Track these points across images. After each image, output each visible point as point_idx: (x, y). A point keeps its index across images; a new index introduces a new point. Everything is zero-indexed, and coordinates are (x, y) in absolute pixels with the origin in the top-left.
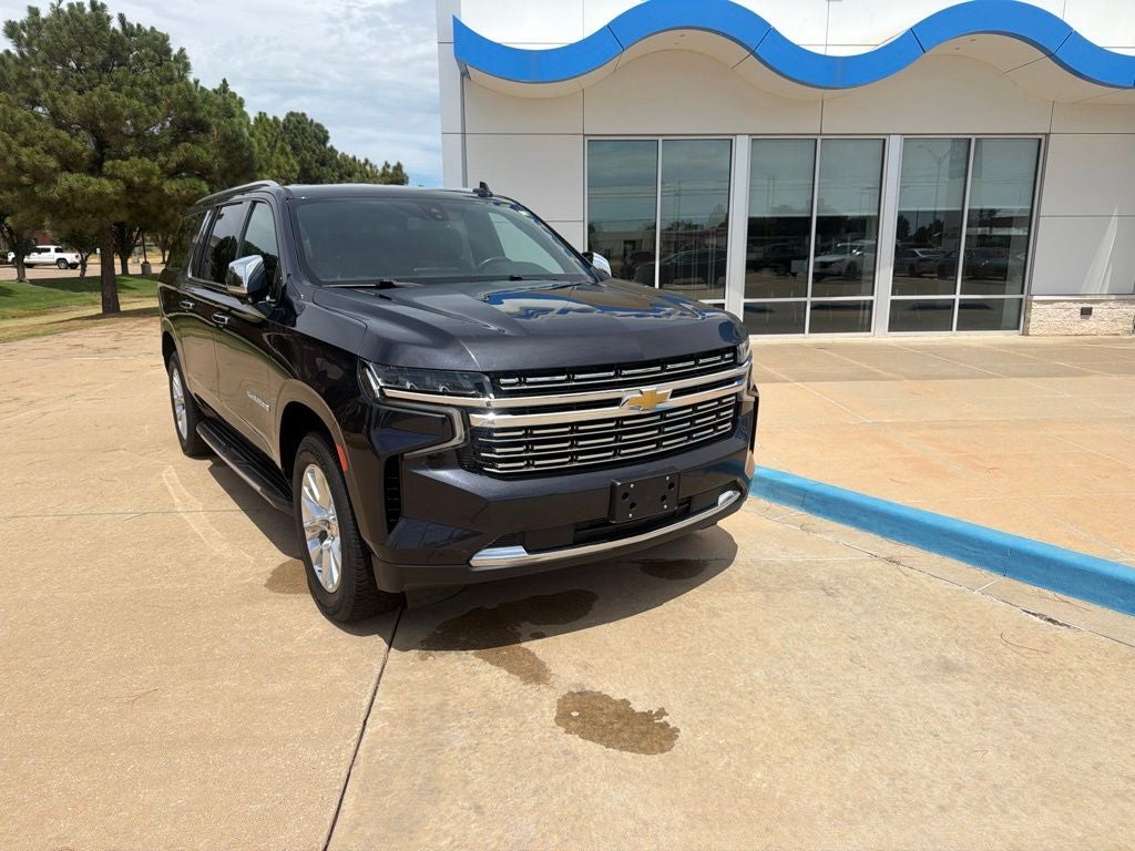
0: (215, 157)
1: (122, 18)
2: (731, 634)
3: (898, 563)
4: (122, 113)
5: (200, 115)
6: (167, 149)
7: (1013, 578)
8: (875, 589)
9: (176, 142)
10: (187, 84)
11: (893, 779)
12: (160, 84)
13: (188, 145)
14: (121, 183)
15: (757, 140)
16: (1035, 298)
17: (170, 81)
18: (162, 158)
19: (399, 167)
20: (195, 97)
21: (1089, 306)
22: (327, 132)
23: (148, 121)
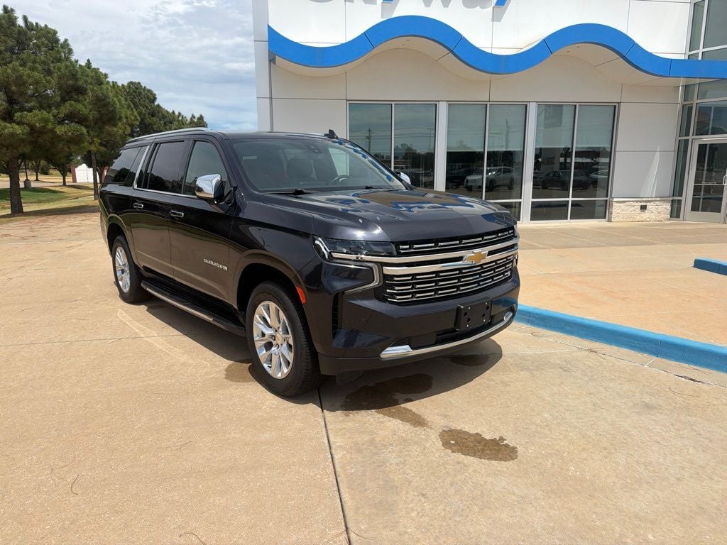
0: (90, 111)
1: (25, 18)
2: (521, 395)
3: (596, 352)
4: (27, 82)
5: (80, 83)
6: (58, 106)
7: (663, 358)
8: (590, 367)
9: (64, 100)
10: (71, 62)
11: (646, 466)
12: (53, 62)
13: (73, 102)
14: (27, 127)
15: (452, 105)
16: (615, 200)
17: (59, 60)
18: (55, 111)
19: (201, 118)
20: (77, 71)
21: (644, 204)
22: (155, 95)
23: (45, 87)
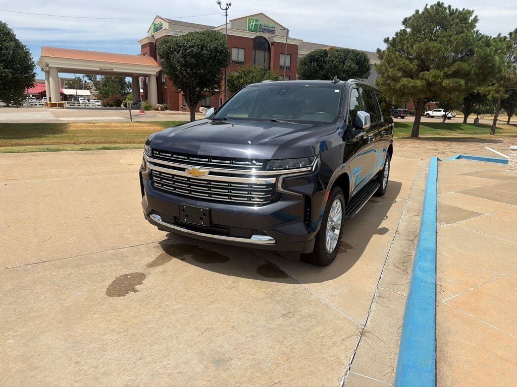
0: (473, 68)
5: (471, 48)
6: (450, 65)
13: (460, 62)
18: (446, 69)
20: (469, 39)
